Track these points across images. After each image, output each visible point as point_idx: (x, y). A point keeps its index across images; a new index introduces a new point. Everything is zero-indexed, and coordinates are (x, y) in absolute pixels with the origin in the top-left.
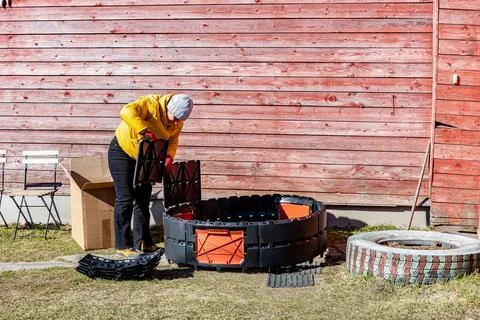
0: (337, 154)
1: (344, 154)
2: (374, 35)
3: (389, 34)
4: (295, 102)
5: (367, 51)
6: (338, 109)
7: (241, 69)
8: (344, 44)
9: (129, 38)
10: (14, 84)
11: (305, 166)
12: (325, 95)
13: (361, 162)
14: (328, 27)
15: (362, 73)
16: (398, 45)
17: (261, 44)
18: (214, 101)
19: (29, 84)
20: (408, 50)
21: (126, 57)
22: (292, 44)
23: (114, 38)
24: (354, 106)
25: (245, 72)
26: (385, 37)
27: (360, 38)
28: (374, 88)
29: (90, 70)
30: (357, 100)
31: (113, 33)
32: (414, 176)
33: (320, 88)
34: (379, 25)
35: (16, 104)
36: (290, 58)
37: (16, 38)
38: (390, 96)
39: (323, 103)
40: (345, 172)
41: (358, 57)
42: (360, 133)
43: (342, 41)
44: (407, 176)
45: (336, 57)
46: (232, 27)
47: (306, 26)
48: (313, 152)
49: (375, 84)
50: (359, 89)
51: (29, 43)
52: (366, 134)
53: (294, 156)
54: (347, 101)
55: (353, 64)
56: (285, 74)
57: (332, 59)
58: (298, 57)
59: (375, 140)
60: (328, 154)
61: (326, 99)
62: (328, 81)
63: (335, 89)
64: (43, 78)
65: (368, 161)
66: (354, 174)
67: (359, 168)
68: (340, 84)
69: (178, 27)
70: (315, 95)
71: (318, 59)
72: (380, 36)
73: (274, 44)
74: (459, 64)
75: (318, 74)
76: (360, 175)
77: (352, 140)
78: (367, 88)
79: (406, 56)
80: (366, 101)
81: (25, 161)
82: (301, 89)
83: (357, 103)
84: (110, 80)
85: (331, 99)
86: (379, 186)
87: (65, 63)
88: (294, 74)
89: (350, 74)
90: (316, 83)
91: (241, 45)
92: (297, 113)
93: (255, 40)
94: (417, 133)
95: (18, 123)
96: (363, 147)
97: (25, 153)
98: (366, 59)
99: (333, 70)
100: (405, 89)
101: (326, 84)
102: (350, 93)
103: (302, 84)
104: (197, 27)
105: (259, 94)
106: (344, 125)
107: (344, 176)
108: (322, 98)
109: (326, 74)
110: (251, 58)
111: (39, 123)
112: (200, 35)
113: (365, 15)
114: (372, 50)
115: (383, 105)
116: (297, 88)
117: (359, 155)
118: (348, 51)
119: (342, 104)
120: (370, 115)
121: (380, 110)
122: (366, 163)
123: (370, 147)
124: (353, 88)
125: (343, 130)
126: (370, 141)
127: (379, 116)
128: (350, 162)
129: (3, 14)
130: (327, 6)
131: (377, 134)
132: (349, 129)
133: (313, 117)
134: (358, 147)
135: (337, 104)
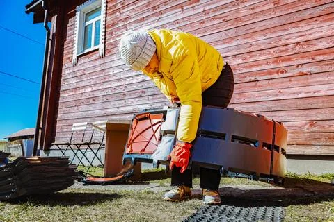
0: (291, 113)
1: (297, 113)
2: (315, 19)
4: (253, 79)
5: (310, 32)
6: (288, 79)
8: (290, 31)
10: (103, 93)
12: (276, 70)
13: (314, 118)
14: (276, 22)
15: (306, 49)
17: (228, 45)
19: (109, 92)
22: (249, 40)
24: (302, 74)
26: (326, 18)
27: (302, 24)
29: (135, 80)
30: (305, 70)
33: (272, 66)
34: (318, 11)
35: (103, 103)
36: (248, 50)
37: (106, 71)
39: (276, 76)
40: (300, 127)
41: (302, 38)
42: (310, 95)
43: (287, 30)
45: (283, 41)
47: (258, 27)
49: (320, 55)
50: (306, 61)
51: (111, 72)
52: (316, 95)
54: (296, 72)
55: (297, 43)
56: (244, 61)
57: (280, 43)
58: (254, 48)
59: (326, 99)
60: (282, 114)
61: (278, 73)
62: (277, 60)
63: (284, 64)
64: (115, 88)
65: (320, 117)
66: (308, 129)
67: (312, 123)
68: (289, 60)
70: (269, 72)
71: (269, 46)
72: (321, 19)
73: (236, 43)
75: (270, 56)
76: (314, 129)
77: (303, 101)
78: (313, 59)
80: (313, 69)
82: (258, 69)
83: (305, 71)
84: (143, 84)
85: (282, 72)
87: (124, 79)
88: (251, 60)
89: (296, 51)
90: (267, 64)
92: (255, 86)
93: (224, 43)
95: (103, 112)
96: (315, 106)
98: (310, 37)
99: (282, 51)
101: (277, 62)
102: (298, 65)
103: (258, 65)
106: (295, 90)
107: (298, 130)
108: (274, 73)
109: (276, 55)
111: (112, 111)
113: (305, 7)
114: (315, 30)
115: (330, 70)
116: (254, 69)
117: (312, 112)
118: (293, 35)
119: (291, 74)
120: (318, 79)
121: (328, 74)
122: (319, 119)
123: (321, 105)
124: (301, 61)
125: (294, 93)
126: (320, 100)
127: (327, 79)
128: (304, 118)
129: (101, 61)
130: (273, 10)
131: (327, 94)
132: (300, 93)
133: (268, 88)
134: (310, 106)
135: (287, 75)
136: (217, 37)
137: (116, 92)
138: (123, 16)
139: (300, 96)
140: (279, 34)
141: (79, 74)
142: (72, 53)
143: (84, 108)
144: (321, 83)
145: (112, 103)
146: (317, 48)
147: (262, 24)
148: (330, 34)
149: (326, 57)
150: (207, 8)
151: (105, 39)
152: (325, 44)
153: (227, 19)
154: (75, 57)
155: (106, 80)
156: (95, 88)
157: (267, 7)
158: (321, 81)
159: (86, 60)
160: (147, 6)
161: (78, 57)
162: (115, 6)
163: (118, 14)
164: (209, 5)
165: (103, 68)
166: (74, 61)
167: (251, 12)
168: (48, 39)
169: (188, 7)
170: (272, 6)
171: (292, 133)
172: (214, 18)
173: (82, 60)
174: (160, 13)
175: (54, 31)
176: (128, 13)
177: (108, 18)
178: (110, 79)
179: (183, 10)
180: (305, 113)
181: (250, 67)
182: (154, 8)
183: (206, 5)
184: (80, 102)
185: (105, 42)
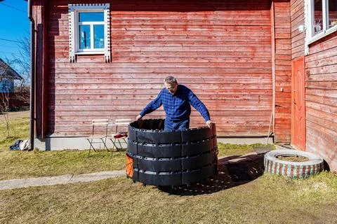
0: (239, 117)
1: (242, 117)
2: (252, 74)
3: (257, 74)
4: (223, 98)
5: (249, 80)
6: (239, 101)
8: (241, 77)
9: (160, 75)
10: (112, 92)
11: (228, 122)
12: (234, 95)
13: (248, 120)
14: (235, 71)
15: (247, 87)
16: (260, 77)
17: (210, 77)
19: (119, 92)
20: (264, 79)
21: (158, 82)
22: (222, 77)
23: (154, 75)
24: (245, 100)
25: (204, 87)
27: (247, 75)
28: (252, 93)
29: (144, 87)
30: (246, 98)
31: (153, 73)
32: (267, 125)
33: (232, 93)
34: (253, 71)
35: (112, 100)
36: (221, 82)
37: (114, 75)
38: (258, 96)
41: (246, 82)
42: (247, 110)
44: (265, 125)
45: (238, 82)
46: (199, 71)
47: (227, 71)
48: (230, 117)
50: (247, 93)
51: (119, 76)
52: (249, 110)
53: (223, 119)
54: (242, 98)
55: (244, 84)
56: (220, 88)
57: (236, 82)
58: (225, 82)
59: (253, 112)
60: (236, 117)
61: (235, 97)
62: (235, 91)
63: (237, 93)
64: (124, 90)
65: (251, 120)
66: (246, 125)
67: (247, 122)
68: (240, 92)
69: (179, 70)
70: (231, 96)
71: (232, 83)
72: (254, 75)
73: (215, 77)
74: (282, 84)
75: (232, 88)
76: (248, 125)
77: (244, 112)
78: (249, 93)
79: (263, 81)
80: (249, 98)
81: (116, 124)
84: (152, 91)
85: (237, 97)
86: (255, 128)
87: (134, 84)
88: (223, 88)
89: (243, 88)
91: (203, 77)
92: (224, 103)
93: (208, 75)
94: (268, 109)
95: (114, 108)
96: (249, 115)
97: (117, 120)
98: (249, 82)
100: (262, 93)
102: (243, 95)
103: (226, 92)
105: (210, 96)
107: (242, 125)
108: (233, 97)
109: (234, 88)
110: (206, 82)
111: (123, 108)
112: (187, 74)
116: (224, 93)
117: (247, 117)
118: (243, 80)
120: (251, 103)
121: (254, 101)
124: (244, 93)
126: (250, 112)
127: (254, 103)
128: (244, 120)
129: (108, 65)
130: (234, 64)
131: (253, 110)
132: (244, 108)
134: (247, 115)
135: (239, 99)
136: (204, 71)
137: (125, 93)
142: (67, 50)
143: (89, 103)
144: (252, 105)
149: (255, 93)
151: (111, 47)
153: (211, 61)
154: (72, 54)
155: (114, 82)
156: (102, 87)
157: (231, 61)
159: (88, 60)
160: (152, 33)
161: (76, 55)
162: (120, 21)
163: (123, 29)
164: (201, 49)
165: (109, 71)
166: (72, 58)
167: (224, 61)
168: (33, 31)
169: (186, 45)
170: (234, 61)
171: (239, 126)
172: (203, 58)
173: (80, 60)
174: (165, 42)
175: (40, 22)
176: (135, 33)
177: (112, 29)
178: (119, 82)
179: (183, 46)
180: (245, 117)
182: (159, 37)
183: (199, 49)
184: (84, 97)
185: (111, 50)
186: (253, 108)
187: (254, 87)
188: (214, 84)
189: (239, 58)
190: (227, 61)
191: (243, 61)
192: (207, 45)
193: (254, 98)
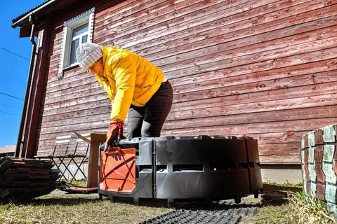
0: (270, 125)
1: (275, 125)
2: (290, 38)
3: (302, 35)
4: (234, 92)
5: (285, 49)
6: (267, 93)
7: (198, 78)
8: (267, 49)
10: (89, 106)
12: (255, 84)
13: (291, 129)
14: (254, 40)
16: (310, 39)
17: (210, 61)
18: (183, 100)
19: (95, 105)
20: (320, 41)
22: (230, 57)
24: (279, 88)
25: (200, 80)
26: (299, 37)
28: (295, 73)
33: (252, 80)
34: (292, 31)
35: (88, 116)
36: (229, 65)
37: (92, 85)
38: (310, 76)
39: (255, 89)
40: (278, 138)
41: (278, 55)
42: (287, 107)
43: (265, 47)
45: (262, 58)
46: (191, 55)
47: (238, 44)
48: (250, 126)
49: (295, 70)
50: (283, 76)
51: (96, 86)
52: (292, 107)
53: (236, 130)
54: (273, 86)
55: (275, 59)
56: (226, 76)
57: (259, 60)
58: (235, 63)
59: (301, 111)
60: (262, 125)
61: (257, 87)
62: (257, 75)
63: (263, 79)
64: (100, 102)
65: (297, 128)
66: (286, 139)
67: (289, 134)
68: (268, 75)
69: (163, 62)
70: (249, 86)
71: (249, 62)
72: (295, 37)
75: (249, 71)
76: (292, 140)
77: (280, 113)
78: (289, 74)
80: (289, 84)
82: (239, 83)
83: (282, 85)
85: (261, 86)
88: (232, 74)
89: (274, 67)
90: (247, 78)
91: (198, 64)
92: (236, 99)
93: (207, 59)
95: (88, 126)
96: (292, 117)
98: (286, 54)
99: (260, 67)
100: (322, 69)
101: (256, 77)
102: (275, 80)
103: (238, 80)
104: (173, 59)
105: (210, 91)
106: (273, 103)
107: (277, 141)
108: (253, 87)
109: (255, 70)
110: (204, 70)
112: (175, 64)
113: (281, 27)
114: (289, 48)
115: (305, 84)
117: (289, 124)
118: (270, 52)
119: (269, 88)
120: (294, 93)
121: (302, 88)
122: (295, 130)
123: (297, 117)
124: (278, 76)
125: (272, 106)
126: (296, 112)
127: (302, 92)
128: (282, 130)
129: (88, 75)
130: (252, 29)
131: (302, 106)
132: (278, 105)
133: (248, 100)
134: (287, 118)
135: (266, 89)
136: (200, 53)
137: (102, 105)
138: (111, 32)
139: (278, 108)
140: (258, 51)
141: (64, 88)
142: (58, 67)
143: (68, 121)
145: (97, 117)
146: (292, 64)
147: (242, 41)
148: (303, 51)
149: (301, 72)
150: (191, 26)
152: (299, 60)
153: (210, 36)
155: (92, 94)
156: (80, 102)
157: (245, 27)
158: (297, 95)
159: (72, 74)
160: (133, 23)
161: (64, 71)
162: (102, 22)
163: (105, 29)
164: (193, 23)
165: (88, 81)
166: (60, 75)
167: (232, 30)
168: (34, 53)
169: (173, 24)
170: (251, 25)
171: (271, 143)
172: (198, 35)
173: (68, 75)
174: (147, 30)
175: (41, 46)
176: (115, 29)
177: (95, 33)
178: (95, 93)
179: (168, 27)
180: (282, 124)
181: (232, 81)
182: (141, 25)
183: (190, 23)
184: (64, 116)
186: (299, 102)
187: (297, 61)
188: (216, 71)
189: (260, 17)
190: (237, 29)
191: (267, 20)
192: (202, 14)
193: (300, 83)
